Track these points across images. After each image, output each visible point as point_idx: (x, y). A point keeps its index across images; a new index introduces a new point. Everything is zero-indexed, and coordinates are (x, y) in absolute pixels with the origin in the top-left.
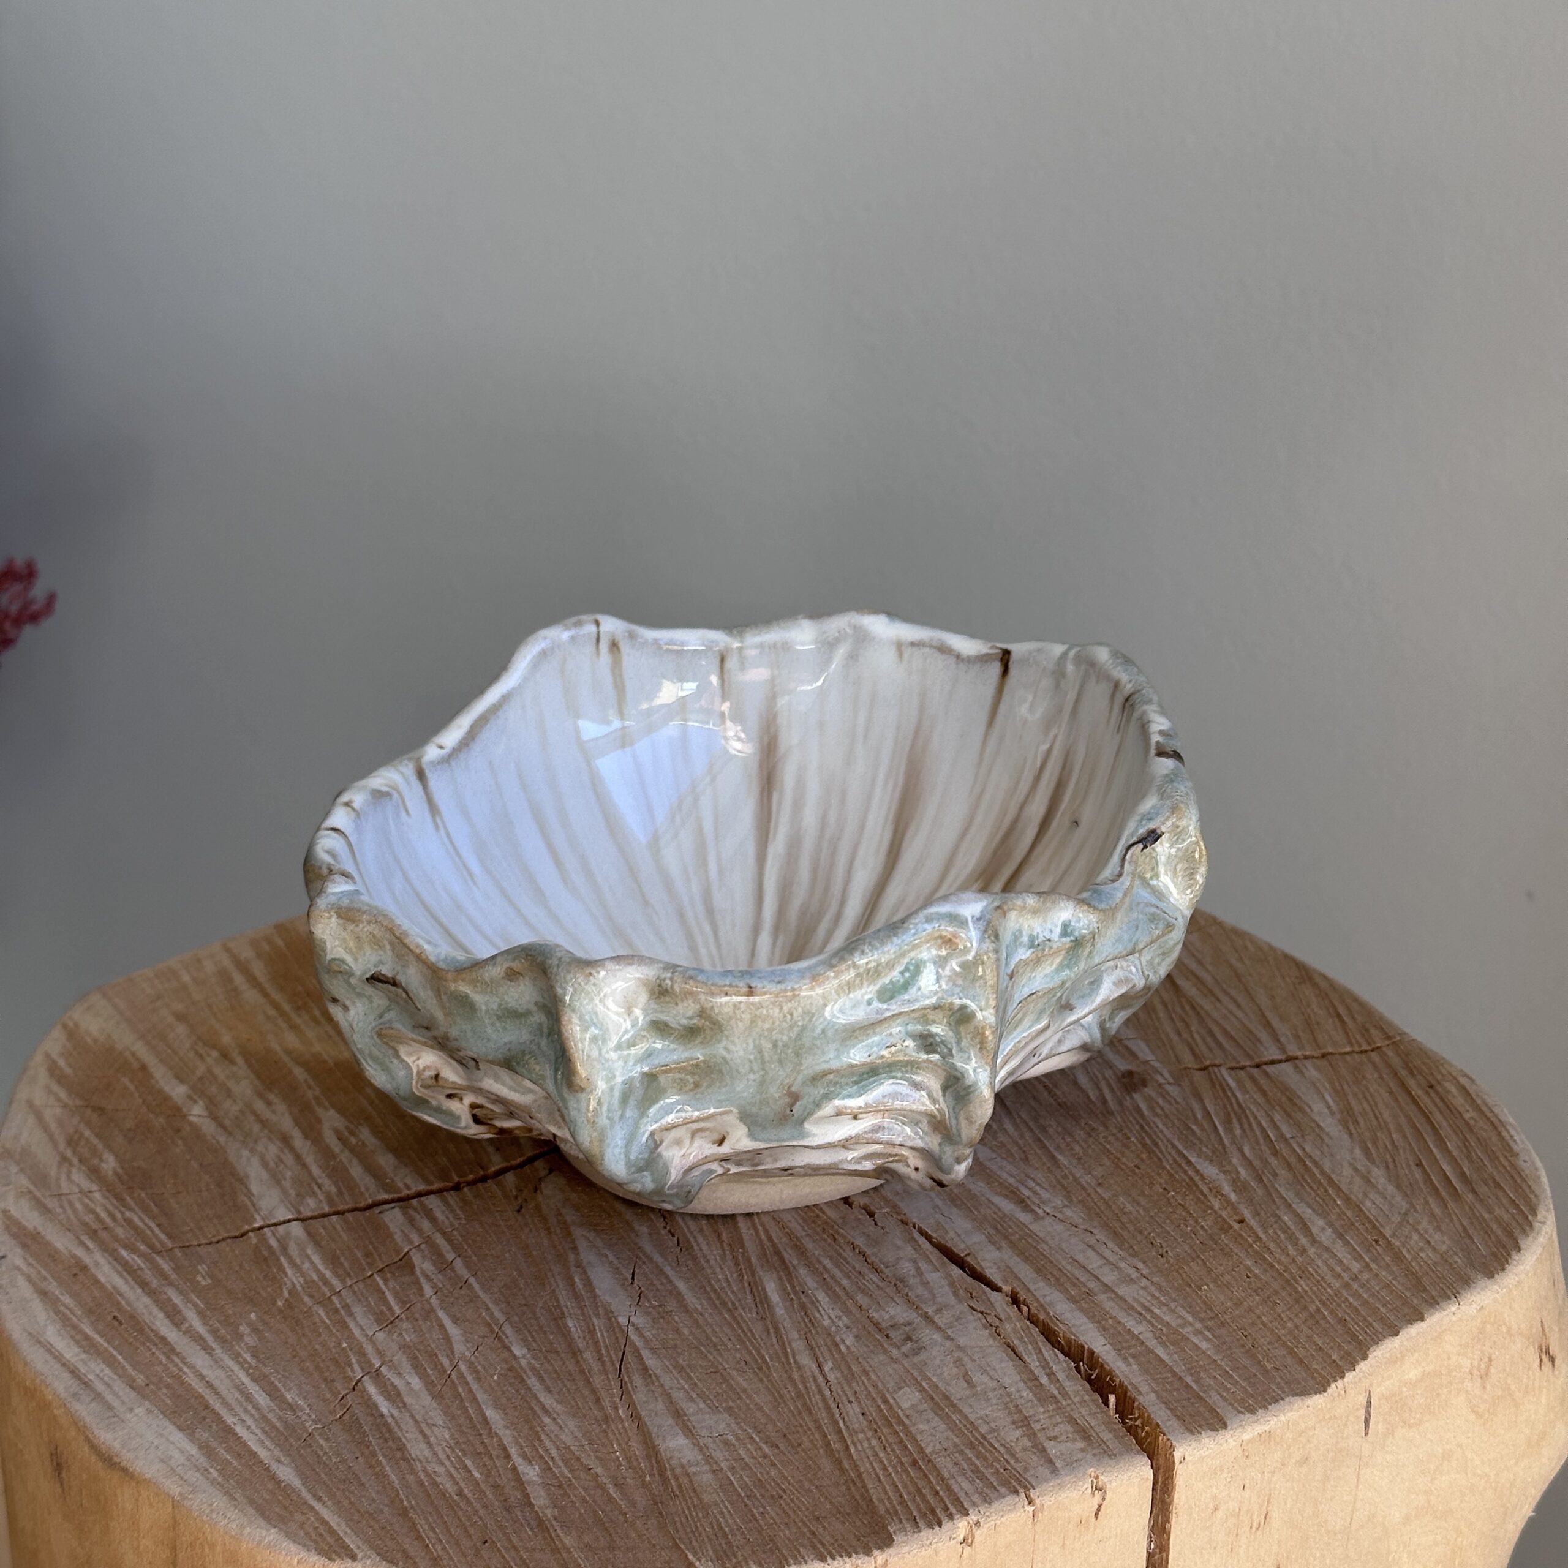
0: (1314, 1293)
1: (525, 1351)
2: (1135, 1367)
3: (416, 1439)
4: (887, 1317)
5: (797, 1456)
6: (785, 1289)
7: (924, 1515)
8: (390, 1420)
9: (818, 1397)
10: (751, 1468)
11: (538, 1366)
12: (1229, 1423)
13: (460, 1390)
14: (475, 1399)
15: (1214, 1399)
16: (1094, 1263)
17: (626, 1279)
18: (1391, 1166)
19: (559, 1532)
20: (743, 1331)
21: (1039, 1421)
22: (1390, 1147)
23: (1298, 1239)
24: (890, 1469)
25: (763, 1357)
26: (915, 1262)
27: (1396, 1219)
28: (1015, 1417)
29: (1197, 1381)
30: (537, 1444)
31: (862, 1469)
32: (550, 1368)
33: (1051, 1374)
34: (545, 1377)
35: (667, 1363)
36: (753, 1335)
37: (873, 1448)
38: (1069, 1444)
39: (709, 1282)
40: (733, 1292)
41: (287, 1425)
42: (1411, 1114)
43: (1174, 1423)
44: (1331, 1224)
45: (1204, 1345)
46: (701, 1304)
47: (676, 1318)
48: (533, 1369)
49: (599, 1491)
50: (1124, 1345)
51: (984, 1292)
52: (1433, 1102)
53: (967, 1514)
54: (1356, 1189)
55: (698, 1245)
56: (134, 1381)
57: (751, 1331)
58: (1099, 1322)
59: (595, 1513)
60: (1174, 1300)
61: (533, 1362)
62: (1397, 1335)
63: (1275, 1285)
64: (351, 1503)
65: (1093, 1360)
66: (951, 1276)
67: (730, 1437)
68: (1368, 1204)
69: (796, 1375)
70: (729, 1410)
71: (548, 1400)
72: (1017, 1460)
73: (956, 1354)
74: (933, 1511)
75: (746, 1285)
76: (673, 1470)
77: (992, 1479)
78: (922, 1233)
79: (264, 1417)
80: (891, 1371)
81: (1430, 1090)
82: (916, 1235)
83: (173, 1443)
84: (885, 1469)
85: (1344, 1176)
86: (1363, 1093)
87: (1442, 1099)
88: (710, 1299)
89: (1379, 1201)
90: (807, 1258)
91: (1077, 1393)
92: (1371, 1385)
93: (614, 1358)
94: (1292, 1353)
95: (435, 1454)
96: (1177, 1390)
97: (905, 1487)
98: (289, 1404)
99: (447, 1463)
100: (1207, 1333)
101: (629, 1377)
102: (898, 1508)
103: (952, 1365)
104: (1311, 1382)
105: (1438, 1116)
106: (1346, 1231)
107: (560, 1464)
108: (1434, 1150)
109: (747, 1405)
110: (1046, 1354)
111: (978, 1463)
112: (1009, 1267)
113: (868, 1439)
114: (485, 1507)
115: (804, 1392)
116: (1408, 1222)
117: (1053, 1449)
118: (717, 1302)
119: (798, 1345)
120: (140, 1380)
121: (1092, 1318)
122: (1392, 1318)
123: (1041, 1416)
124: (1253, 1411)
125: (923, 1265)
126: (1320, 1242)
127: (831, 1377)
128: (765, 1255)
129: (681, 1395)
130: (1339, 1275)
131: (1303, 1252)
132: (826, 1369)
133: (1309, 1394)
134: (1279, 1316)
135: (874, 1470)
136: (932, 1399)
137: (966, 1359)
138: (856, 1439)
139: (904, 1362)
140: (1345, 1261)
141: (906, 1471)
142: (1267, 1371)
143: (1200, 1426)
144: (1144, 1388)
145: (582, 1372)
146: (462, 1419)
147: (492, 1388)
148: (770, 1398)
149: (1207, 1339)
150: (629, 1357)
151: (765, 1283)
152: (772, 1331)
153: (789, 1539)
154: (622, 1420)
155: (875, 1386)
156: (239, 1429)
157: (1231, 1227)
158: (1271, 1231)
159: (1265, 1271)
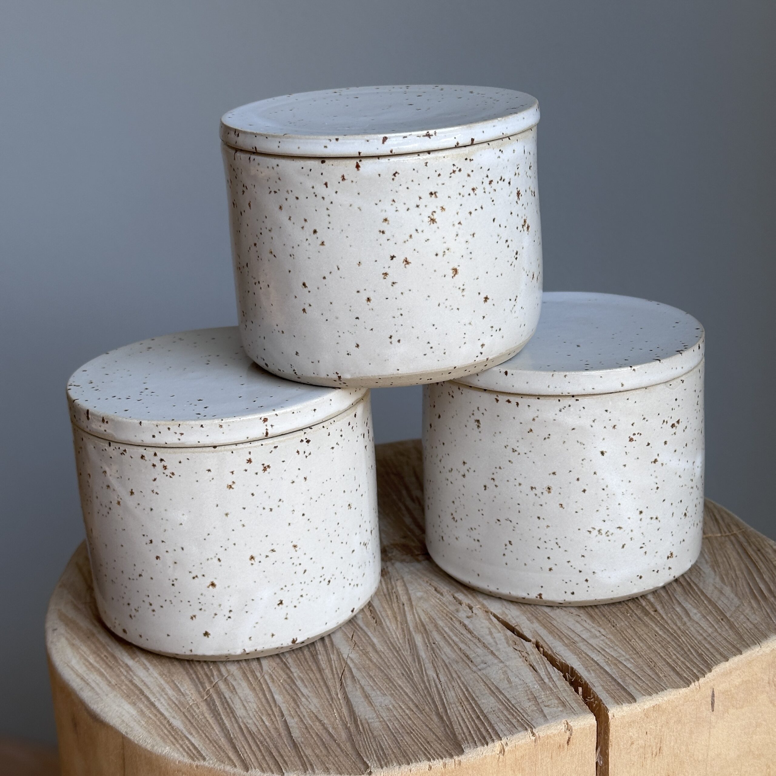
0: (688, 642)
1: (297, 670)
2: (593, 675)
3: (240, 708)
5: (422, 715)
6: (424, 641)
7: (480, 740)
8: (229, 700)
9: (435, 689)
10: (399, 721)
11: (302, 676)
12: (637, 700)
13: (264, 686)
14: (270, 691)
15: (631, 689)
16: (578, 629)
17: (349, 638)
18: (734, 585)
19: (303, 748)
20: (403, 660)
21: (541, 698)
22: (734, 577)
23: (682, 618)
24: (466, 720)
25: (410, 671)
26: (489, 629)
27: (733, 609)
28: (530, 696)
29: (624, 681)
30: (297, 710)
31: (452, 720)
32: (308, 677)
33: (550, 678)
34: (305, 681)
35: (364, 674)
36: (407, 662)
37: (459, 711)
38: (555, 709)
39: (389, 639)
40: (400, 643)
41: (180, 701)
42: (747, 563)
43: (610, 700)
44: (700, 612)
45: (629, 665)
46: (384, 649)
47: (371, 655)
48: (300, 677)
49: (325, 731)
50: (589, 665)
51: (522, 642)
52: (759, 556)
53: (501, 740)
54: (714, 596)
55: (385, 623)
56: (110, 682)
57: (406, 660)
58: (578, 655)
59: (322, 740)
60: (617, 645)
61: (300, 674)
62: (727, 660)
63: (669, 639)
64: (206, 736)
65: (573, 672)
66: (506, 635)
67: (391, 706)
68: (720, 602)
69: (425, 679)
70: (392, 695)
71: (304, 691)
72: (528, 716)
73: (504, 669)
74: (484, 738)
75: (407, 640)
76: (361, 721)
77: (516, 724)
78: (495, 616)
79: (170, 698)
80: (472, 677)
81: (758, 553)
82: (493, 618)
83: (124, 709)
84: (463, 720)
85: (709, 591)
86: (724, 554)
87: (764, 556)
88: (388, 646)
89: (726, 601)
90: (437, 628)
91: (562, 686)
92: (714, 685)
93: (339, 672)
94: (674, 669)
95: (249, 714)
96: (614, 685)
97: (473, 727)
98: (182, 693)
99: (254, 719)
100: (631, 660)
101: (345, 681)
102: (468, 737)
103: (501, 674)
104: (682, 682)
105: (761, 564)
106: (707, 615)
107: (308, 719)
108: (757, 579)
109: (401, 693)
110: (549, 670)
111: (509, 717)
112: (536, 631)
113: (457, 707)
114: (269, 737)
115: (428, 686)
116: (739, 610)
117: (546, 711)
118: (392, 648)
119: (428, 665)
120: (113, 682)
121: (575, 654)
122: (726, 653)
123: (542, 696)
124: (650, 694)
125: (493, 630)
126: (694, 621)
127: (442, 679)
128: (417, 627)
129: (369, 688)
130: (701, 635)
131: (685, 624)
132: (440, 676)
133: (680, 688)
134: (669, 653)
135: (458, 720)
136: (490, 689)
137: (509, 672)
138: (451, 707)
139: (479, 673)
140: (705, 628)
141: (474, 721)
142: (660, 677)
143: (623, 701)
144: (596, 685)
145: (323, 679)
146: (263, 700)
147: (279, 686)
148: (412, 690)
149: (631, 663)
150: (346, 672)
151: (415, 638)
152: (416, 660)
153: (413, 751)
154: (339, 699)
155: (463, 683)
156: (157, 704)
157: (650, 613)
158: (669, 615)
159: (665, 633)
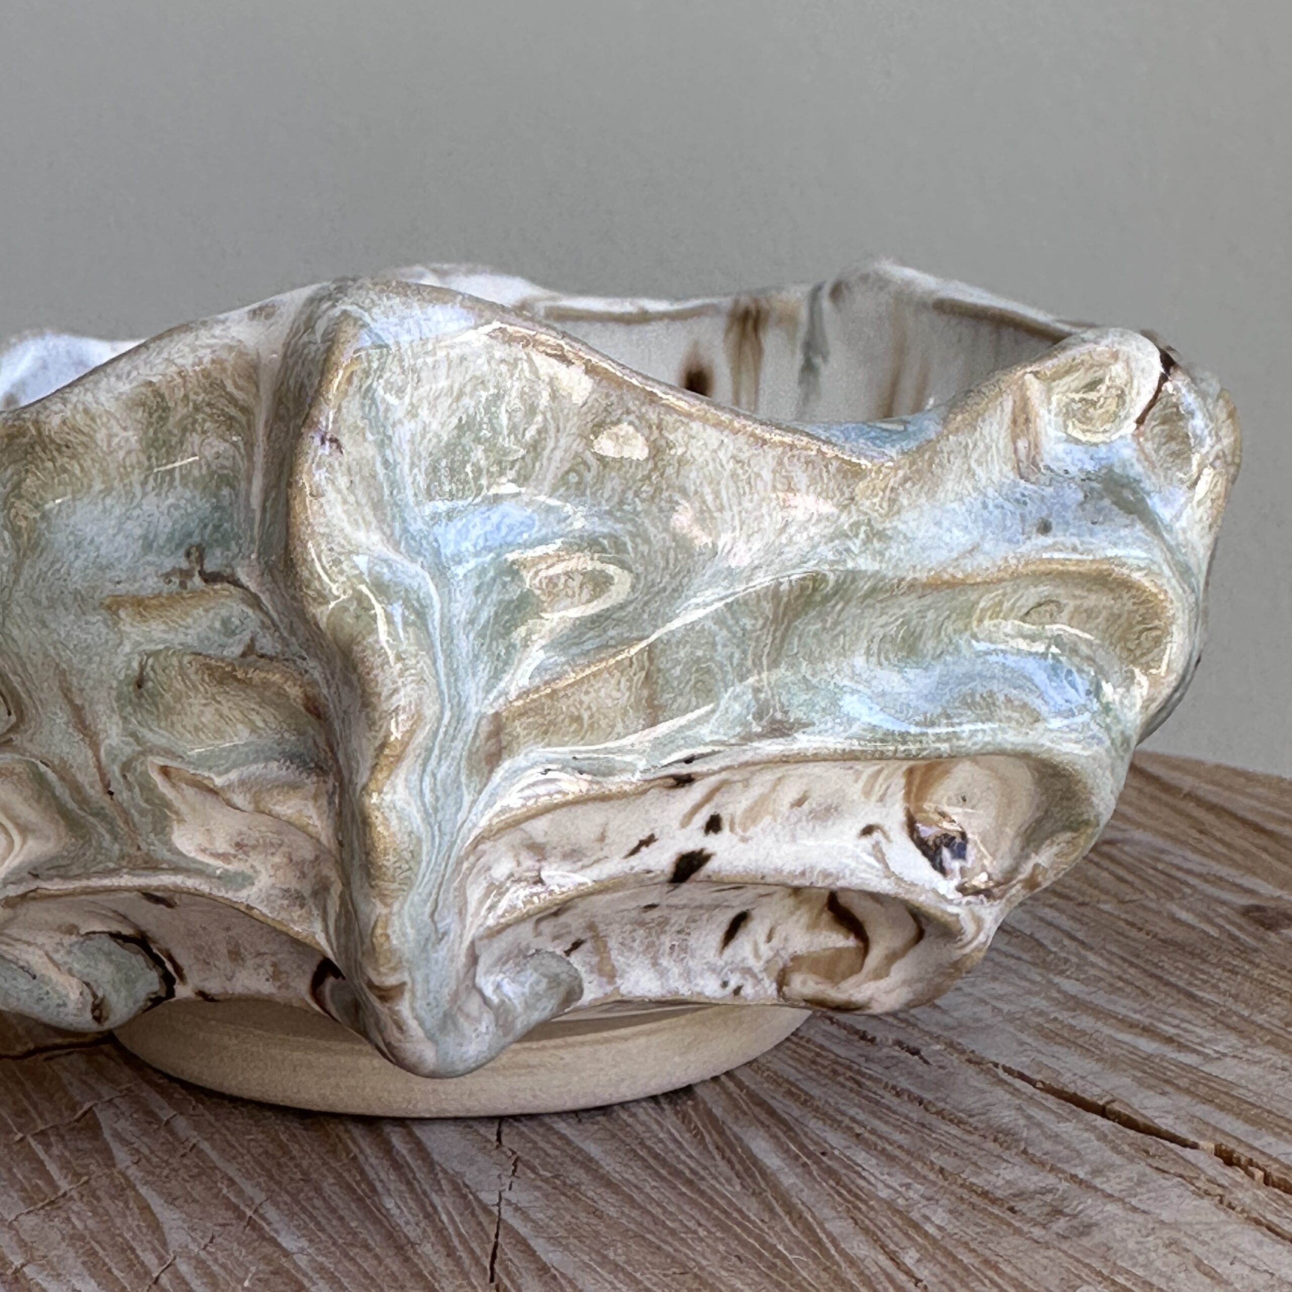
4: (1000, 1182)
6: (788, 1151)
17: (489, 1141)
20: (724, 1212)
25: (772, 1248)
35: (586, 1259)
36: (746, 1218)
40: (690, 1156)
47: (590, 1194)
51: (1167, 1148)
57: (740, 1211)
66: (1095, 1127)
73: (1163, 1234)
75: (710, 1144)
80: (1044, 1262)
88: (649, 1165)
90: (817, 1108)
93: (478, 1251)
101: (512, 1281)
112: (1197, 1117)
119: (838, 1226)
128: (740, 1104)
137: (1187, 1240)
139: (1065, 1247)
150: (507, 1251)
151: (746, 1141)
152: (779, 1210)
